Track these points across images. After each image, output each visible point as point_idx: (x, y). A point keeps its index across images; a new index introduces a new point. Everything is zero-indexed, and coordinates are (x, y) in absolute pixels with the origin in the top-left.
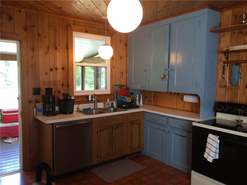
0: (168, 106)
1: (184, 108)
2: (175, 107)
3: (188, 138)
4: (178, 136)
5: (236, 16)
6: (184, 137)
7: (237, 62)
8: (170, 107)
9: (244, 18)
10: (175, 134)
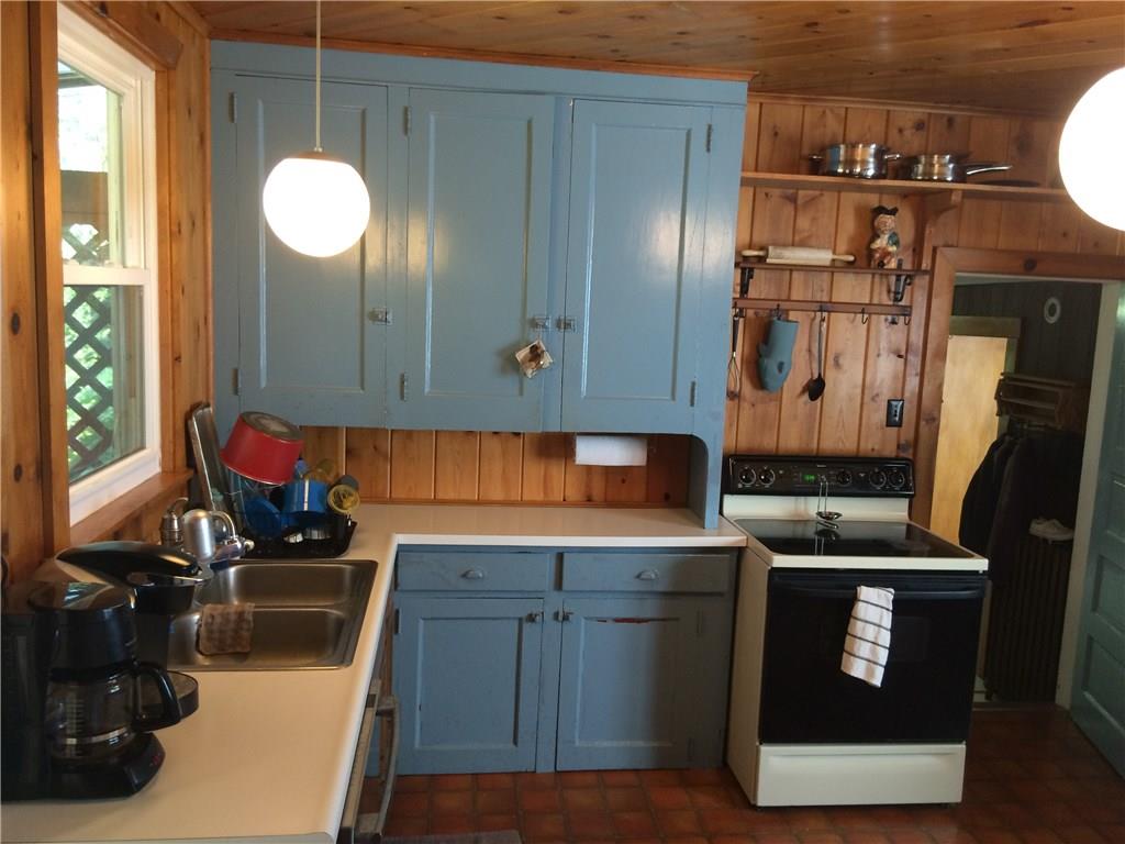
0: (451, 495)
1: (545, 493)
2: (498, 495)
3: (663, 620)
4: (610, 624)
5: (776, 134)
6: (639, 621)
7: (778, 305)
8: (464, 496)
9: (842, 159)
10: (591, 619)
